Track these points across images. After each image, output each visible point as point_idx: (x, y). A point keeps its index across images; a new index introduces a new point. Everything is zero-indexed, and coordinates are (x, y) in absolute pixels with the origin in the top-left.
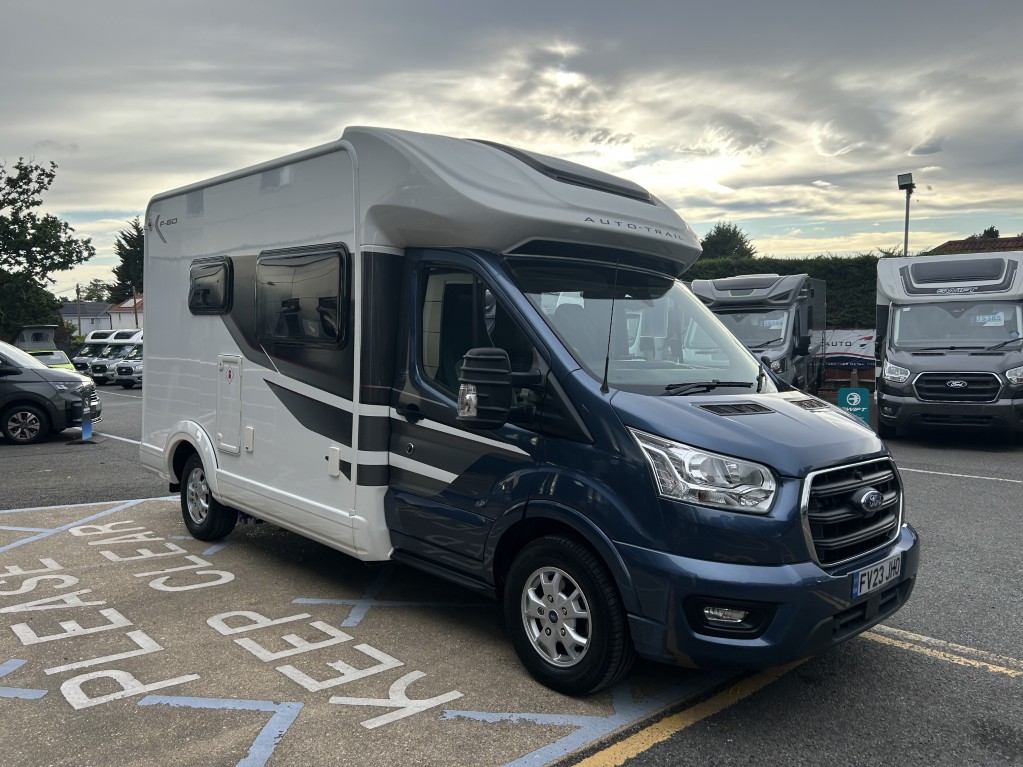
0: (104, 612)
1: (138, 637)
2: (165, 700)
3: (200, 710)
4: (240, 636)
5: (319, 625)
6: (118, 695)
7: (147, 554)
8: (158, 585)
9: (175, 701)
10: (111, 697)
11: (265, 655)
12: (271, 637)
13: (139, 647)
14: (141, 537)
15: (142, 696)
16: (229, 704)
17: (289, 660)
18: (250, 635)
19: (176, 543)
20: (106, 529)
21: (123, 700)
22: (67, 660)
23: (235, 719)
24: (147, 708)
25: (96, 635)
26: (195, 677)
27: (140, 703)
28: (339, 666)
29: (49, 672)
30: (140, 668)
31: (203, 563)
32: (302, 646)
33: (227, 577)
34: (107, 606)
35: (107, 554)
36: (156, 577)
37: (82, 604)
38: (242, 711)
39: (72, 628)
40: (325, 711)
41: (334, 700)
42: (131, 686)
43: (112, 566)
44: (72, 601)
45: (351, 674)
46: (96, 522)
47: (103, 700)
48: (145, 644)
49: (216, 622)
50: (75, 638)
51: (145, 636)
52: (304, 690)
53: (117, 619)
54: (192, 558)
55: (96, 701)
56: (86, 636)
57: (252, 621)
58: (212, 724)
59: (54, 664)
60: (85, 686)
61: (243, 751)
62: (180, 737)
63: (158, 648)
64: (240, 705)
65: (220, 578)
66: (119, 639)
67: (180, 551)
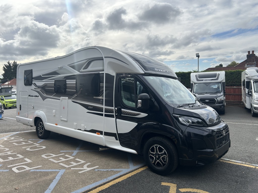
0: (17, 155)
1: (26, 159)
2: (36, 170)
3: (44, 172)
4: (50, 158)
5: (67, 156)
6: (25, 170)
7: (24, 143)
8: (28, 149)
9: (38, 170)
11: (56, 162)
12: (57, 158)
13: (27, 161)
14: (21, 140)
16: (50, 170)
17: (61, 162)
18: (52, 158)
19: (30, 141)
20: (12, 138)
21: (27, 171)
22: (11, 164)
23: (51, 173)
24: (32, 172)
25: (17, 159)
26: (41, 166)
27: (30, 171)
28: (72, 163)
30: (28, 165)
31: (38, 145)
32: (64, 160)
33: (44, 147)
35: (14, 144)
37: (11, 154)
39: (11, 158)
40: (70, 171)
41: (72, 169)
43: (16, 146)
44: (9, 153)
45: (75, 164)
47: (22, 171)
48: (29, 161)
49: (43, 156)
50: (12, 160)
51: (28, 159)
52: (66, 167)
53: (21, 156)
54: (35, 144)
55: (20, 171)
56: (14, 160)
57: (52, 156)
58: (47, 174)
59: (9, 165)
60: (17, 169)
61: (54, 178)
62: (40, 176)
63: (32, 161)
64: (52, 170)
65: (42, 147)
66: (22, 160)
67: (32, 142)
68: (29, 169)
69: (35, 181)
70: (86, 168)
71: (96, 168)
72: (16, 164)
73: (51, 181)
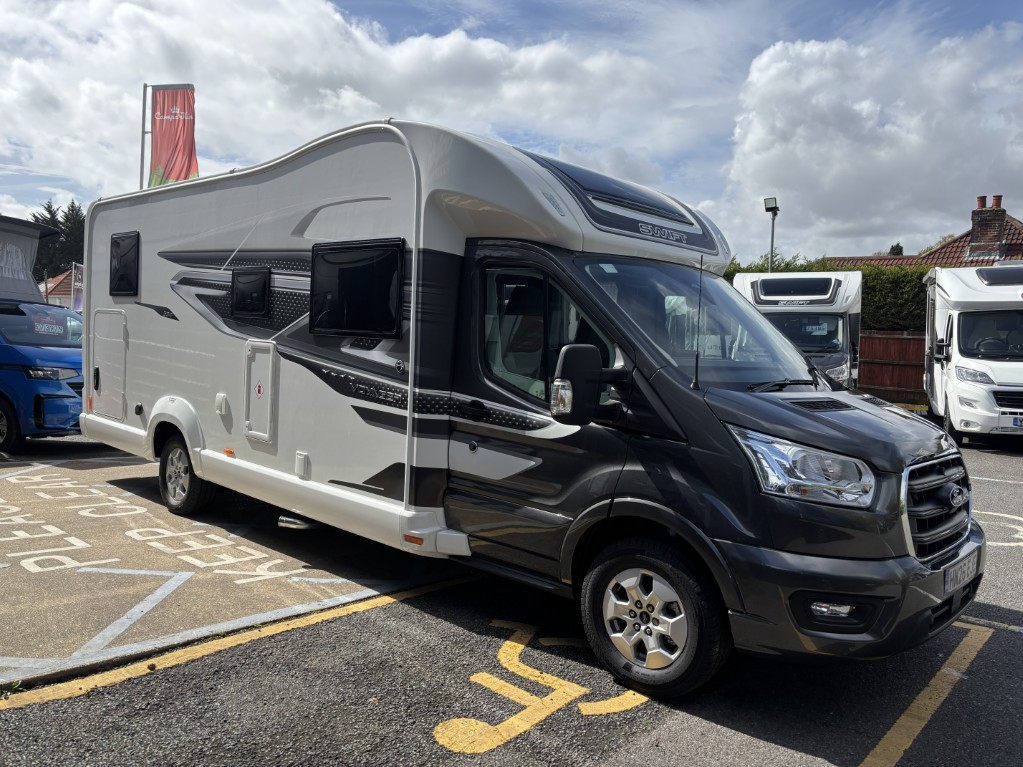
0: (45, 527)
1: (72, 540)
2: (95, 570)
3: (122, 575)
4: (150, 541)
5: (211, 536)
6: (62, 567)
7: (73, 495)
8: (85, 513)
9: (102, 570)
10: (57, 568)
11: (169, 550)
12: (177, 542)
13: (73, 545)
14: (68, 485)
15: (79, 568)
16: (143, 572)
17: (190, 553)
18: (159, 540)
19: (96, 488)
20: (38, 479)
21: (66, 569)
22: (21, 550)
23: (144, 579)
24: (83, 574)
25: (41, 539)
26: (117, 560)
27: (80, 571)
28: (221, 557)
29: (9, 555)
30: (75, 555)
31: (119, 501)
32: (198, 546)
33: (141, 510)
34: (47, 524)
35: (42, 495)
36: (83, 509)
37: (26, 522)
38: (152, 575)
39: (21, 534)
40: (209, 576)
41: (216, 571)
42: (70, 563)
43: (46, 502)
44: (18, 520)
45: (231, 560)
46: (27, 474)
47: (52, 569)
48: (78, 544)
49: (133, 534)
50: (26, 539)
51: (78, 540)
52: (198, 568)
53: (54, 531)
54: (112, 498)
55: (46, 570)
56: (33, 540)
57: (159, 534)
58: (131, 580)
59: (12, 552)
60: (35, 562)
61: (151, 591)
62: (107, 586)
63: (89, 546)
64: (149, 573)
65: (135, 510)
66: (58, 541)
67: (102, 494)
68: (78, 564)
69: (86, 596)
70: (264, 572)
71: (297, 575)
72: (35, 550)
73: (139, 598)
